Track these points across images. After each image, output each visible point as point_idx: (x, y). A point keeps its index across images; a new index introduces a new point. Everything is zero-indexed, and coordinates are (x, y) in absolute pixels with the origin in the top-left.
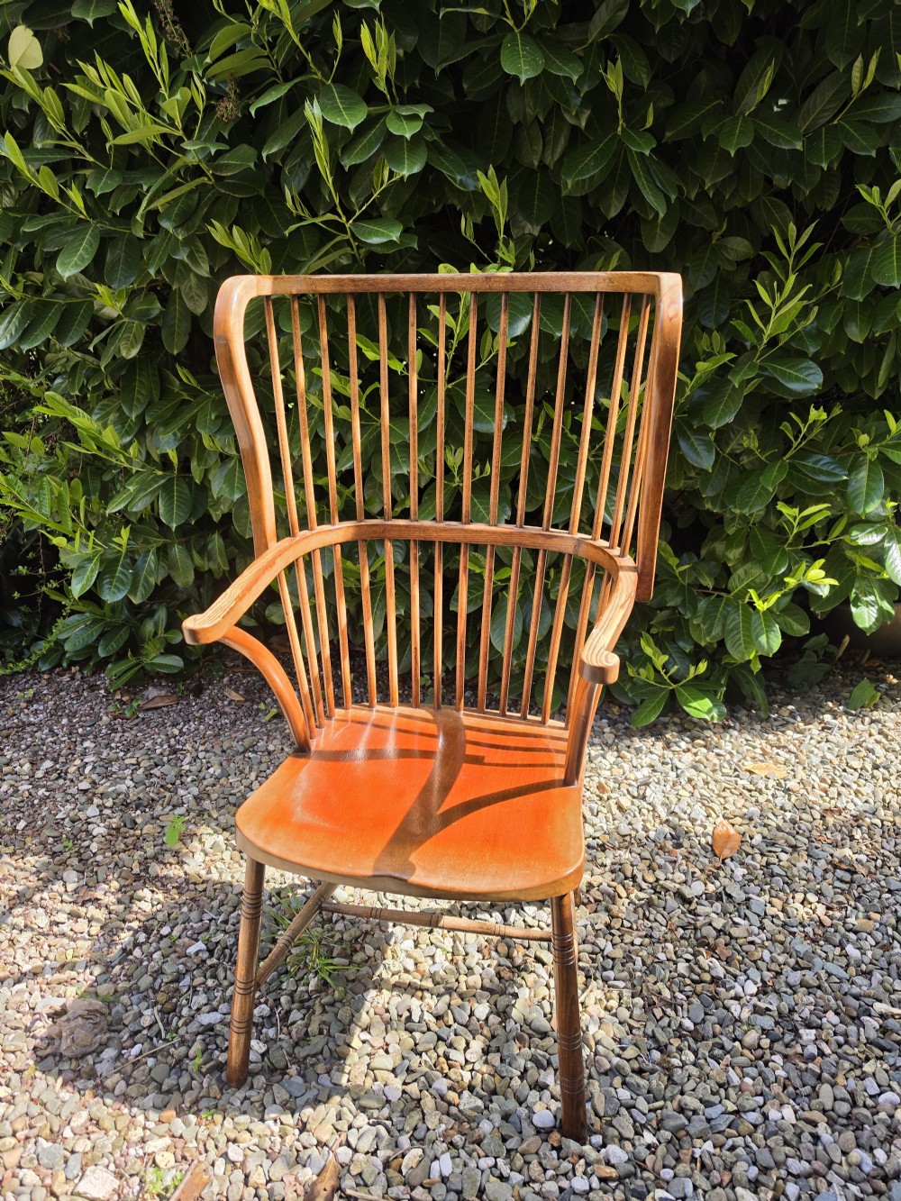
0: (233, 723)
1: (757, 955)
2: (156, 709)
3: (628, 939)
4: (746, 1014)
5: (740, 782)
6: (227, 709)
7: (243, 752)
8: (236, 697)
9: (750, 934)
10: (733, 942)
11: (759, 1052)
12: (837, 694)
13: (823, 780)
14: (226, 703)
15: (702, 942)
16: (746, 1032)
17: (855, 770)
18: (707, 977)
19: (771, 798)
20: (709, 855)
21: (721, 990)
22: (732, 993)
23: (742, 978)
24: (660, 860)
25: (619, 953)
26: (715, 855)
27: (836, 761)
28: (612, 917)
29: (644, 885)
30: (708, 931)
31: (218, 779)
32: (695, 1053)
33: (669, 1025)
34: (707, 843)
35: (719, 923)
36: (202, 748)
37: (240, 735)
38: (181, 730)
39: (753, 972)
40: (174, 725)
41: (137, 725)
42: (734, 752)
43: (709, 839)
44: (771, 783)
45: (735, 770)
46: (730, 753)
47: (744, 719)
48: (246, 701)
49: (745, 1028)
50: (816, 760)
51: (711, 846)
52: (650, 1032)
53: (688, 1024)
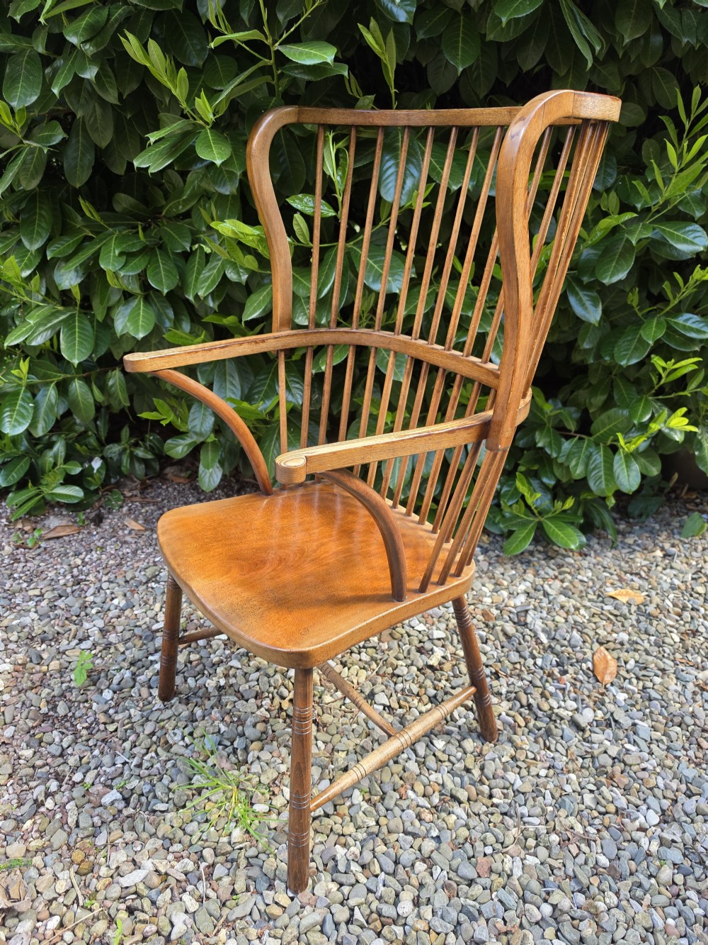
0: (135, 553)
1: (652, 783)
2: (58, 538)
3: (534, 771)
4: (654, 847)
5: (606, 608)
6: (128, 539)
7: (147, 582)
8: (136, 526)
9: (643, 760)
10: (628, 769)
11: (675, 889)
12: (669, 524)
13: (675, 605)
14: (126, 532)
15: (601, 771)
16: (659, 868)
17: (700, 594)
18: (612, 808)
19: (635, 623)
20: (592, 680)
21: (626, 821)
22: (637, 824)
23: (644, 807)
24: (551, 689)
25: (528, 788)
26: (598, 681)
27: (683, 587)
28: (516, 748)
29: (540, 714)
30: (605, 760)
31: (123, 610)
32: (617, 894)
33: (586, 863)
34: (588, 669)
35: (614, 751)
36: (105, 578)
37: (142, 565)
38: (83, 560)
39: (651, 800)
40: (77, 554)
41: (39, 555)
42: (595, 578)
43: (590, 665)
44: (634, 608)
45: (599, 596)
46: (592, 580)
47: (597, 547)
48: (146, 530)
49: (658, 863)
50: (666, 586)
51: (593, 671)
52: (571, 874)
53: (604, 861)
